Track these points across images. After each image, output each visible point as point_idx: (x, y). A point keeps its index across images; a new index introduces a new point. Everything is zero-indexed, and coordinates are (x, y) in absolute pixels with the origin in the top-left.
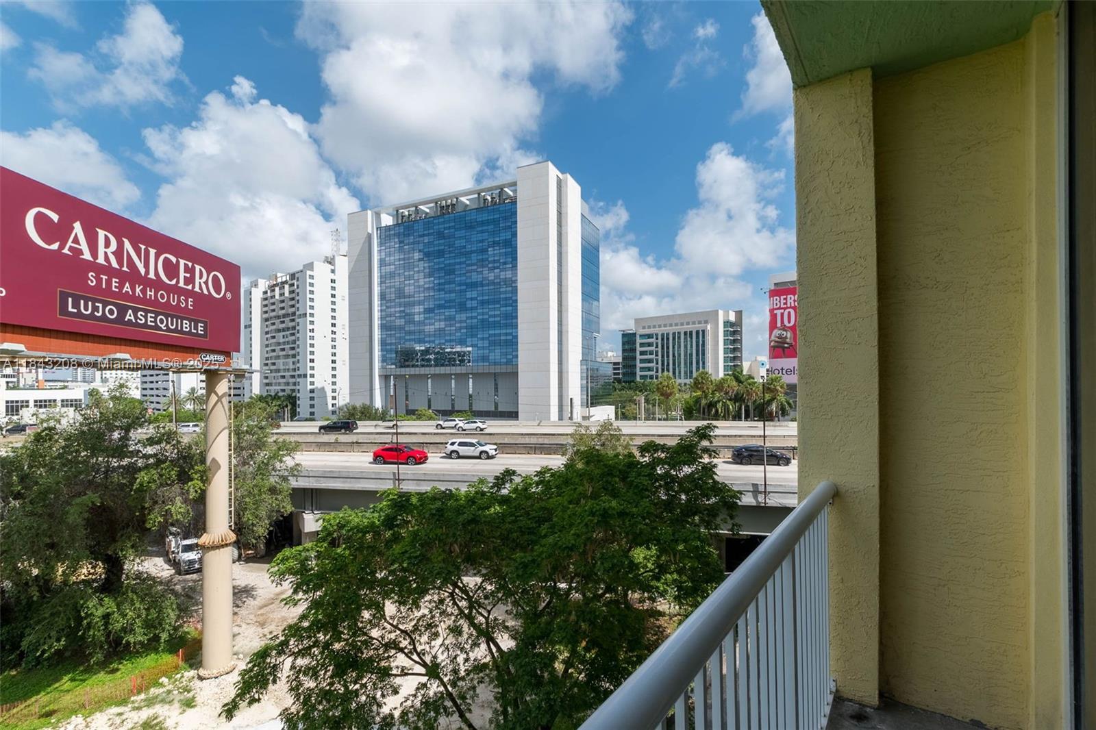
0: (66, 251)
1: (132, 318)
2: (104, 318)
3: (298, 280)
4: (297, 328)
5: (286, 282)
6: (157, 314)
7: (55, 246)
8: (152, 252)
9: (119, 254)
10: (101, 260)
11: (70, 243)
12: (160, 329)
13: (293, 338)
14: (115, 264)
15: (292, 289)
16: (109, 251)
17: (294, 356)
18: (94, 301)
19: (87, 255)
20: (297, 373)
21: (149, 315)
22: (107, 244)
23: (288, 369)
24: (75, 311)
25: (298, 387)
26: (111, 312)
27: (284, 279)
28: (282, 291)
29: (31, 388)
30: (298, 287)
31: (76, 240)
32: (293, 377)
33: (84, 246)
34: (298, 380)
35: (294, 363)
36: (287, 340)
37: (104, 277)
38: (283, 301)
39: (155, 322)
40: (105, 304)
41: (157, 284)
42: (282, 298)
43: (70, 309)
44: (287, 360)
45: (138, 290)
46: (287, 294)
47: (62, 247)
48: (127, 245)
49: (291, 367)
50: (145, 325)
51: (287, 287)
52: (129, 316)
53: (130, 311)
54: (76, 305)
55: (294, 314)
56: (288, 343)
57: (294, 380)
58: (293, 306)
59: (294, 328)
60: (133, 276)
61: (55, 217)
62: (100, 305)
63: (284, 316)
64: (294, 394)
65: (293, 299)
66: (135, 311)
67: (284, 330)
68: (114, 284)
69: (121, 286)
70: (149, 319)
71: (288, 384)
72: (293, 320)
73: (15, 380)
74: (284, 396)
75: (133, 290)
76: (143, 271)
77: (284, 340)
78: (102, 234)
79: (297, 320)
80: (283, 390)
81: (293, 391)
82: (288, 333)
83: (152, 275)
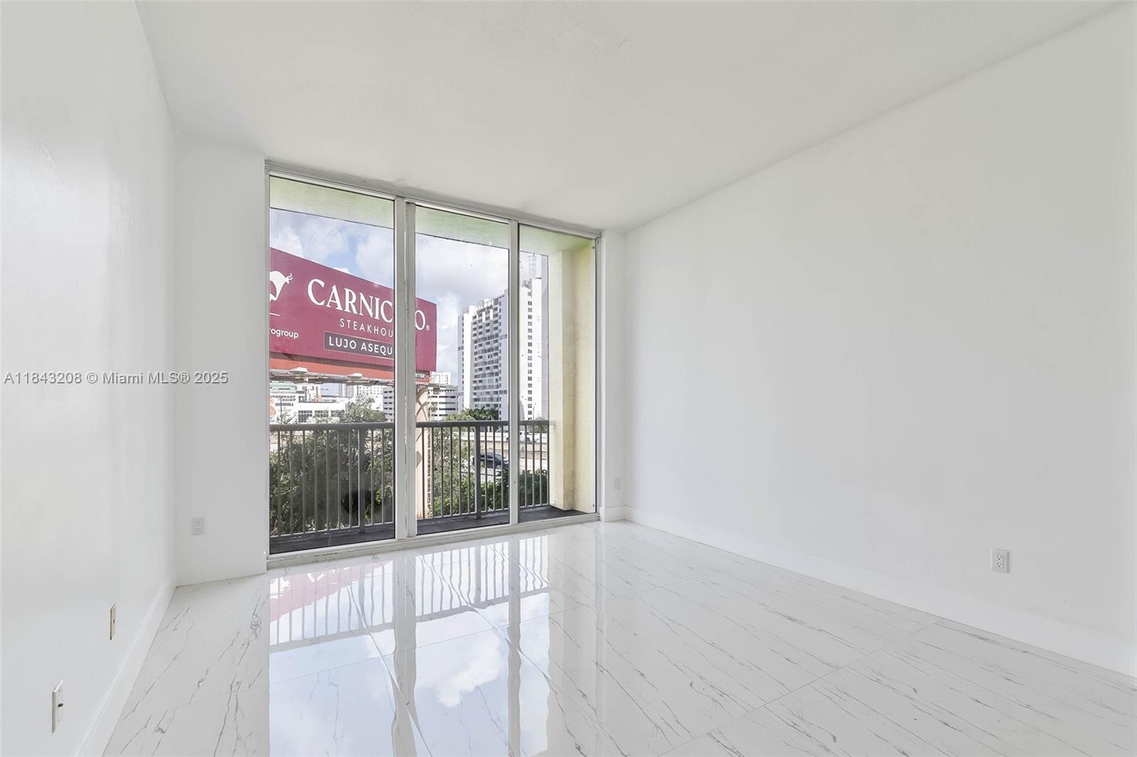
0: (328, 306)
1: (365, 348)
2: (349, 349)
3: (500, 305)
4: (500, 348)
5: (491, 307)
6: (380, 344)
7: (322, 303)
8: (377, 300)
9: (357, 304)
10: (347, 310)
11: (330, 300)
12: (382, 355)
13: (496, 357)
14: (355, 312)
15: (496, 312)
16: (352, 302)
17: (497, 374)
18: (344, 337)
19: (339, 308)
20: (500, 389)
21: (375, 345)
22: (351, 299)
23: (493, 386)
24: (333, 345)
25: (499, 403)
26: (353, 345)
27: (489, 305)
28: (488, 315)
29: (313, 402)
30: (500, 311)
31: (334, 298)
32: (496, 393)
33: (338, 302)
34: (500, 396)
35: (497, 380)
36: (492, 359)
37: (349, 321)
38: (488, 325)
39: (379, 350)
40: (350, 339)
41: (380, 323)
42: (488, 321)
43: (331, 344)
44: (491, 378)
45: (369, 328)
46: (491, 318)
47: (326, 303)
48: (362, 297)
49: (495, 384)
50: (373, 353)
51: (491, 311)
52: (364, 347)
53: (364, 344)
54: (333, 342)
55: (497, 335)
56: (492, 362)
57: (496, 396)
58: (496, 328)
59: (497, 348)
60: (366, 319)
61: (322, 284)
62: (346, 340)
63: (489, 338)
64: (496, 409)
65: (496, 322)
66: (367, 343)
67: (490, 350)
68: (355, 325)
69: (358, 327)
70: (376, 348)
71: (492, 399)
72: (496, 341)
73: (304, 395)
74: (488, 410)
75: (366, 328)
76: (371, 314)
77: (489, 360)
78: (347, 291)
79: (500, 341)
80: (488, 405)
81: (496, 406)
82: (492, 353)
83: (377, 317)
